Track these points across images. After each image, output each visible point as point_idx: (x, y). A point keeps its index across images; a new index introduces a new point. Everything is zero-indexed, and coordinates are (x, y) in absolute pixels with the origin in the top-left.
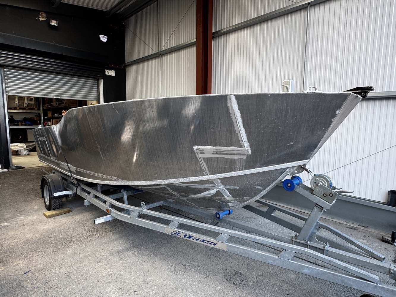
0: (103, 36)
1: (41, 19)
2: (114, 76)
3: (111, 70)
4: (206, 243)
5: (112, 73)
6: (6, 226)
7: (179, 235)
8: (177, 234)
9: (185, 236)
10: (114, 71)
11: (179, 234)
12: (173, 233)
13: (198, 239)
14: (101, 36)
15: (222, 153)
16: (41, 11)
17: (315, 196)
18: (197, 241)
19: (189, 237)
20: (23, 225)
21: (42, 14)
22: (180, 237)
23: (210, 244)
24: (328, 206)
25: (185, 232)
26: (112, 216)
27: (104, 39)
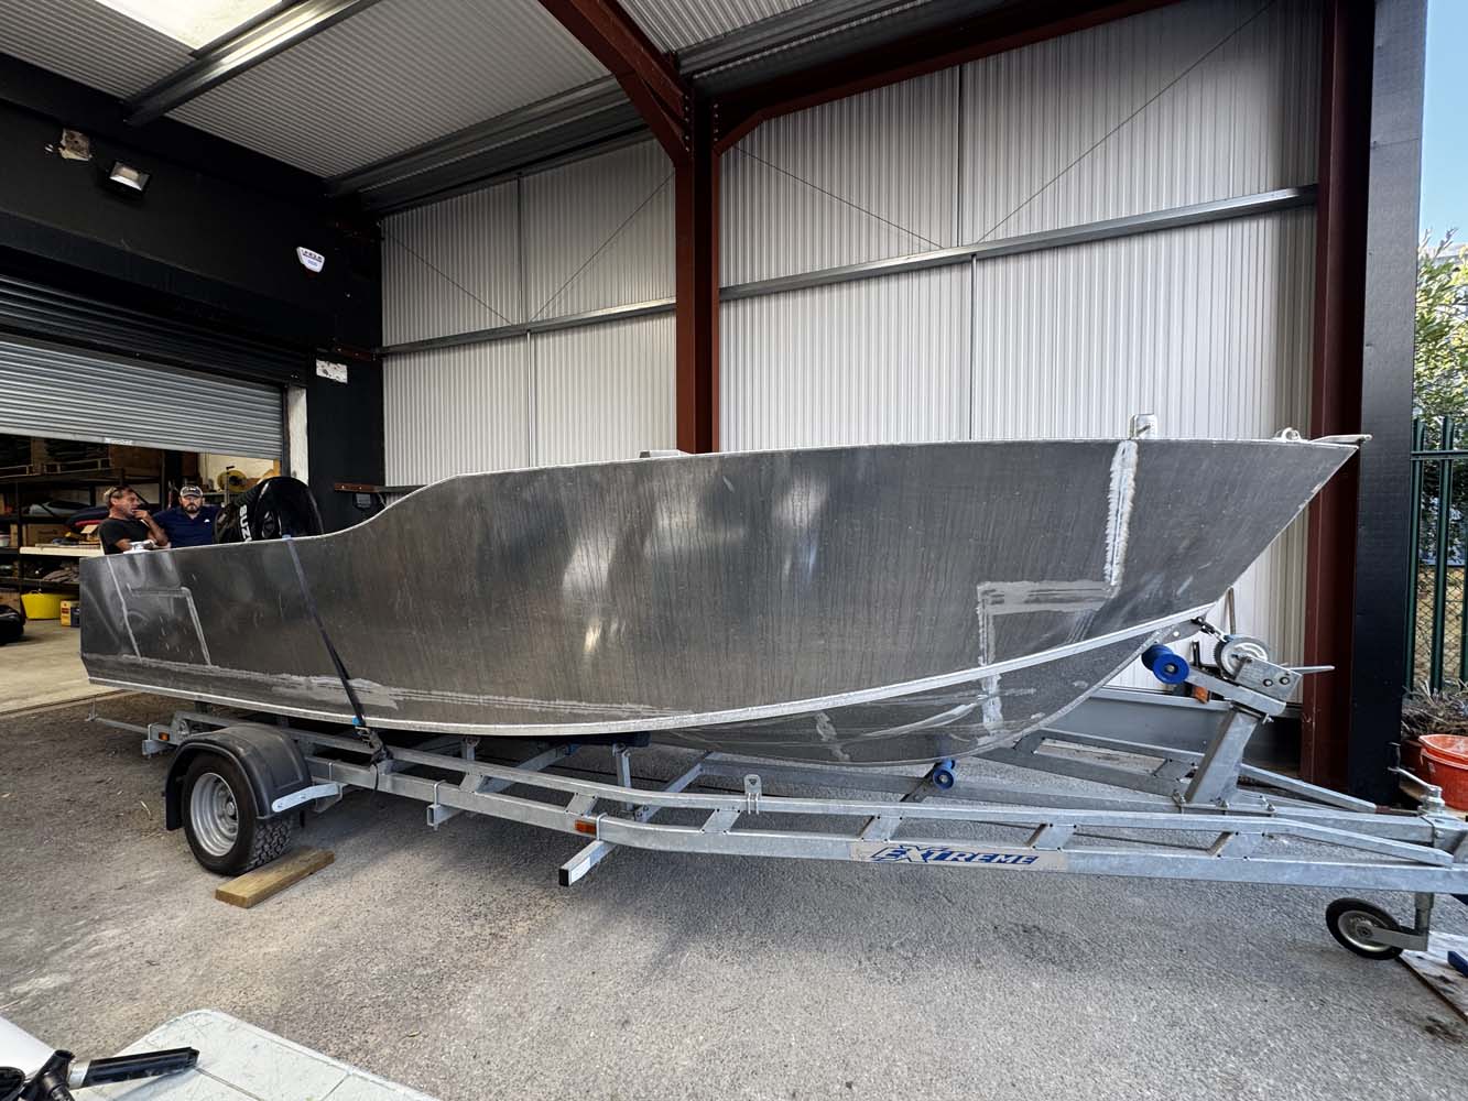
0: (309, 251)
1: (67, 154)
2: (346, 381)
3: (336, 363)
4: (1000, 861)
5: (339, 373)
6: (55, 991)
7: (903, 856)
8: (897, 856)
9: (925, 857)
10: (345, 367)
11: (904, 853)
12: (883, 855)
13: (974, 856)
14: (301, 250)
15: (1052, 597)
16: (70, 127)
17: (1240, 687)
18: (968, 864)
19: (942, 857)
20: (150, 963)
21: (73, 136)
22: (907, 861)
23: (1014, 862)
24: (1277, 709)
25: (926, 844)
26: (606, 842)
27: (312, 261)
